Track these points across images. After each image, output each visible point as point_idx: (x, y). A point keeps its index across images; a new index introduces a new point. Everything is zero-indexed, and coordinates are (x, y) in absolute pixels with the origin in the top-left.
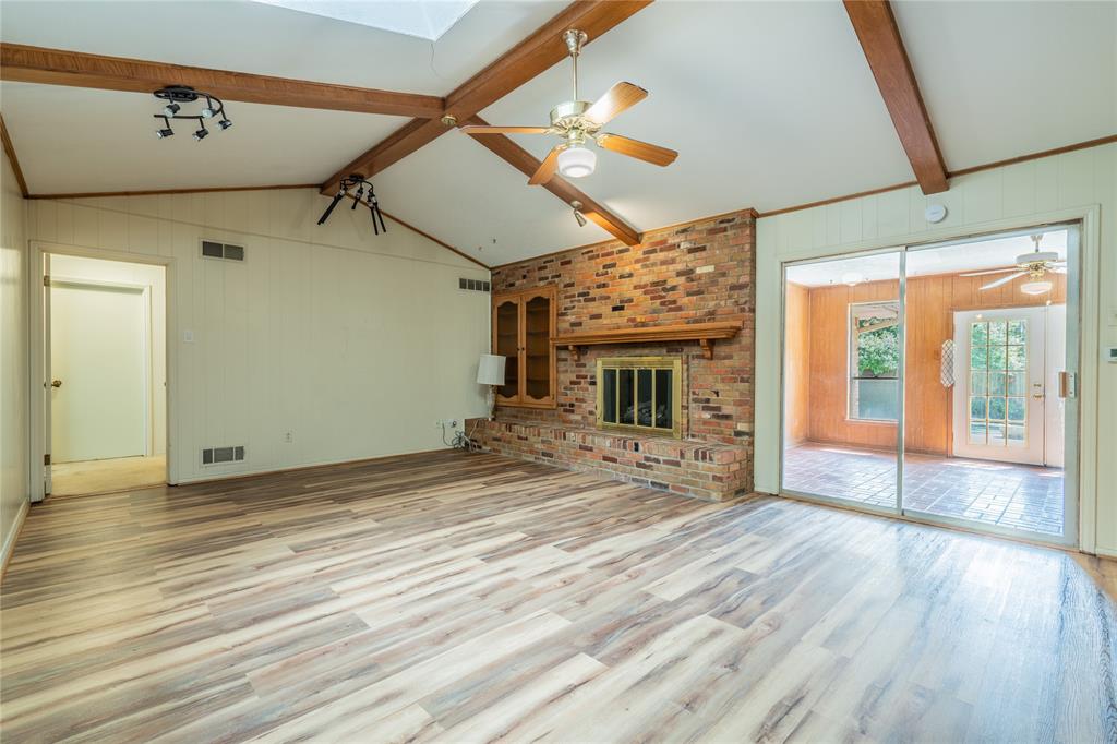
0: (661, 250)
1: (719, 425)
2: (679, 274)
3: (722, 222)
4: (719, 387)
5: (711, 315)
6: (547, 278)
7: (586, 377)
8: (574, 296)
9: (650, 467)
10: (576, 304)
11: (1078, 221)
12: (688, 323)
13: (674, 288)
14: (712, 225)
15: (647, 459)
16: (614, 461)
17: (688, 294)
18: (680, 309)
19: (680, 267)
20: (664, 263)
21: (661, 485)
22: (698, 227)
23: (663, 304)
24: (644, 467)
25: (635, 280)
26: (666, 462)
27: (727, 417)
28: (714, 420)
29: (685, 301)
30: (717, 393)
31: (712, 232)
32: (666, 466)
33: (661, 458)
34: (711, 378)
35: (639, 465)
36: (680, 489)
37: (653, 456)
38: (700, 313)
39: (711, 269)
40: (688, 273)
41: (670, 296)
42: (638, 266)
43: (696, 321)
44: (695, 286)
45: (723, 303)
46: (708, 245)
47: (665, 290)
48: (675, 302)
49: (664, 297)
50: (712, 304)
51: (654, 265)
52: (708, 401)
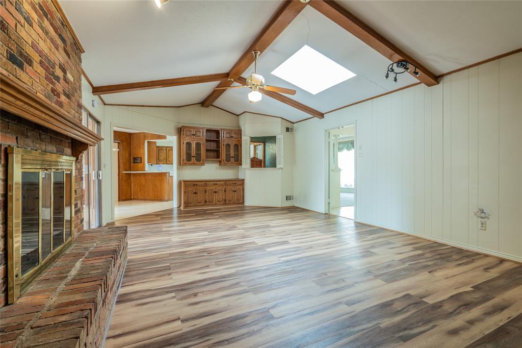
0: (50, 20)
2: (60, 66)
11: (99, 123)
13: (58, 79)
14: (72, 41)
19: (61, 60)
22: (68, 33)
31: (71, 45)
39: (72, 79)
40: (64, 71)
42: (35, 17)
44: (67, 88)
45: (76, 114)
46: (71, 57)
47: (54, 75)
49: (54, 83)
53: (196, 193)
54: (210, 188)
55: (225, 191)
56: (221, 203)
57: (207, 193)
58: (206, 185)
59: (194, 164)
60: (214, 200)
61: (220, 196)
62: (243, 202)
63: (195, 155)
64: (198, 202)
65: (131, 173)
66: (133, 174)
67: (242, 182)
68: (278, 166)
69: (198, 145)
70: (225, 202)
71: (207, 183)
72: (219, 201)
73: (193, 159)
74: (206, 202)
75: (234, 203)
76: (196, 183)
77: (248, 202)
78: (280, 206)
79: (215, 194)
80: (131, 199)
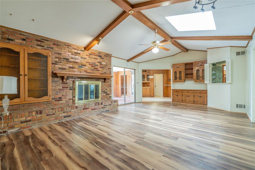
0: (94, 55)
1: (107, 96)
2: (98, 62)
3: (107, 55)
4: (107, 88)
5: (105, 73)
6: (44, 47)
7: (68, 87)
8: (61, 58)
9: (105, 108)
10: (62, 61)
11: (135, 69)
12: (100, 74)
13: (97, 65)
14: (105, 54)
15: (104, 106)
16: (95, 109)
17: (100, 68)
18: (98, 70)
19: (99, 61)
20: (94, 58)
21: (107, 111)
22: (103, 54)
23: (94, 68)
24: (104, 108)
25: (87, 60)
26: (109, 105)
27: (108, 94)
28: (106, 95)
29: (99, 69)
30: (106, 89)
31: (105, 56)
32: (109, 106)
33: (107, 105)
34: (105, 87)
35: (102, 108)
36: (111, 110)
37: (106, 105)
38: (103, 72)
39: (105, 63)
40: (100, 63)
41: (96, 67)
42: (87, 57)
43: (102, 74)
44: (102, 66)
45: (107, 71)
46: (104, 58)
47: (95, 65)
48: (97, 69)
49: (95, 67)
50: (105, 71)
51: (92, 58)
52: (105, 91)
53: (177, 96)
54: (185, 94)
55: (194, 96)
56: (192, 102)
57: (183, 96)
58: (182, 92)
59: (178, 82)
60: (187, 100)
61: (191, 99)
62: (207, 104)
63: (178, 77)
64: (179, 100)
65: (168, 86)
66: (169, 86)
67: (205, 92)
68: (227, 81)
69: (180, 72)
70: (194, 102)
71: (183, 91)
72: (190, 101)
73: (178, 79)
74: (182, 100)
75: (200, 104)
76: (178, 91)
77: (210, 105)
78: (230, 111)
79: (187, 97)
80: (168, 97)
